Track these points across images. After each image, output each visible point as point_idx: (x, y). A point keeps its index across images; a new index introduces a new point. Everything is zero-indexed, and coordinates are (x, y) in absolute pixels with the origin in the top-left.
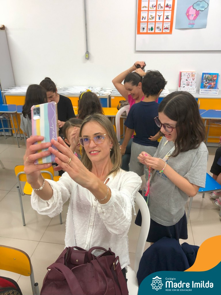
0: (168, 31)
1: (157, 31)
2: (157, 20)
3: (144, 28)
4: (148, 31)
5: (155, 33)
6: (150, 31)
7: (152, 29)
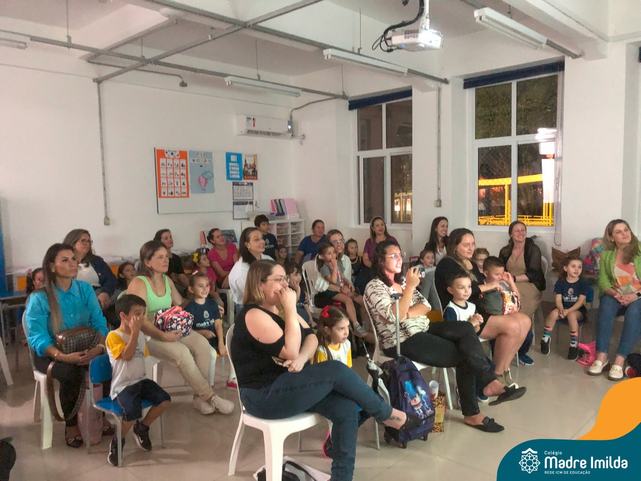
0: (186, 195)
1: (176, 195)
2: (176, 185)
3: (164, 193)
4: (169, 195)
5: (174, 197)
6: (171, 195)
7: (172, 193)
